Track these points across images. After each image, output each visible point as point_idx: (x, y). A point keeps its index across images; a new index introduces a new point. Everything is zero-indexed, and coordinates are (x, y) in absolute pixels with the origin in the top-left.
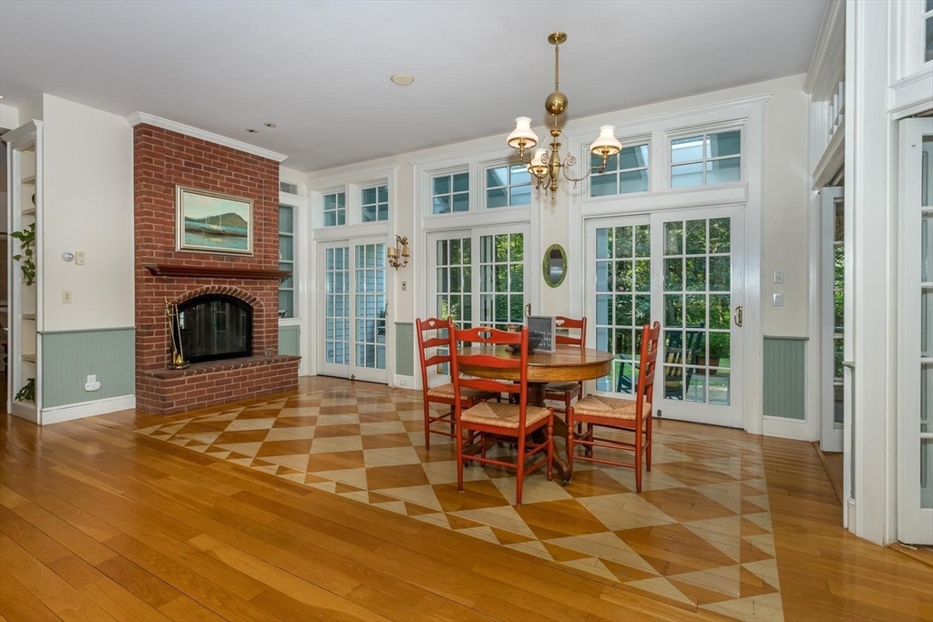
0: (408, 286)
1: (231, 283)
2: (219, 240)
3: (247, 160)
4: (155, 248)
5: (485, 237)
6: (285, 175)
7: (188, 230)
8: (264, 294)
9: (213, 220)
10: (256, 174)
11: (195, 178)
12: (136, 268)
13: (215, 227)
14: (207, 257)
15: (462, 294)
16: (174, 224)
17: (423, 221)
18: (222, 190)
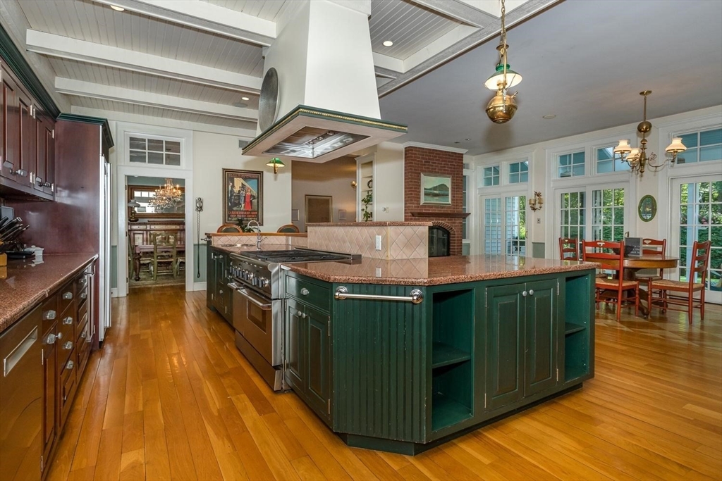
0: (541, 220)
1: (442, 220)
2: (437, 198)
3: (449, 155)
4: (414, 204)
5: (596, 191)
6: (466, 160)
7: (426, 194)
8: (456, 226)
9: (435, 188)
10: (452, 162)
11: (428, 168)
12: (405, 213)
13: (435, 192)
14: (432, 207)
15: (579, 225)
16: (420, 192)
17: (552, 183)
18: (438, 173)
